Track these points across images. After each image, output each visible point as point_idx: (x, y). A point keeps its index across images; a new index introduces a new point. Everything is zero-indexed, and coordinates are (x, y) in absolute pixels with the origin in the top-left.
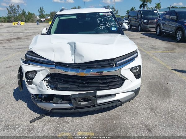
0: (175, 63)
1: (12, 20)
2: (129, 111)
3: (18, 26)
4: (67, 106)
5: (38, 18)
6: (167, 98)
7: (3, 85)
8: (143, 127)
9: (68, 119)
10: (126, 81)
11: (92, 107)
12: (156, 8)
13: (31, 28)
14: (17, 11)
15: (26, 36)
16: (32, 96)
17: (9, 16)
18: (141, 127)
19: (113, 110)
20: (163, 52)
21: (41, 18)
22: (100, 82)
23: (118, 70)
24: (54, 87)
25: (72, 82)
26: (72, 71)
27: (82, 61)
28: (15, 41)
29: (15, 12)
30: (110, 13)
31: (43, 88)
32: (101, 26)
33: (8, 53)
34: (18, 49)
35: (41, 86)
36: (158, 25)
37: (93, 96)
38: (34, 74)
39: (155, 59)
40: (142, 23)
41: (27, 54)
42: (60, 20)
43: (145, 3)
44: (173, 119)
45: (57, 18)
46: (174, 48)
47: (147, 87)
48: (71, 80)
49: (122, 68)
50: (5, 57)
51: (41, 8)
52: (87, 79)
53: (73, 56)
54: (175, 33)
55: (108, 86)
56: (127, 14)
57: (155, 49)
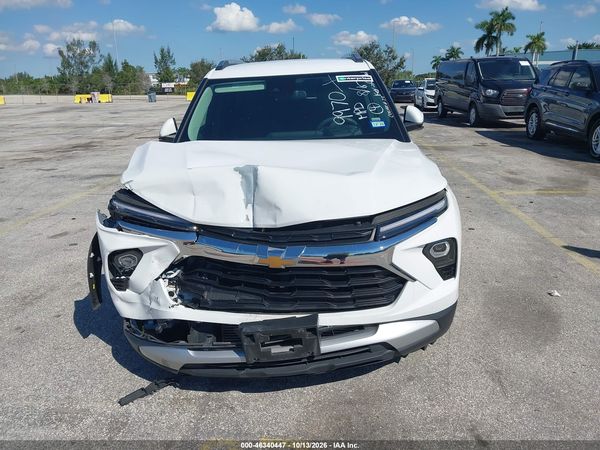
0: (581, 229)
1: (74, 86)
2: (420, 378)
3: (90, 105)
4: (231, 356)
5: (152, 80)
6: (545, 341)
7: (42, 291)
8: (462, 431)
9: (234, 399)
10: (409, 284)
11: (305, 363)
12: (529, 51)
13: (130, 114)
14: (88, 58)
15: (115, 139)
16: (126, 324)
17: (63, 74)
18: (455, 430)
19: (371, 375)
20: (542, 194)
21: (161, 81)
22: (329, 285)
23: (385, 250)
24: (190, 298)
25: (247, 284)
26: (245, 250)
27: (275, 221)
28: (80, 152)
29: (82, 63)
30: (367, 75)
31: (161, 300)
32: (340, 117)
33: (60, 190)
34: (88, 178)
35: (153, 295)
36: (532, 107)
37: (308, 330)
38: (134, 259)
39: (516, 217)
40: (481, 98)
41: (115, 198)
42: (216, 96)
43: (494, 34)
44: (559, 407)
45: (208, 88)
46: (583, 179)
47: (484, 304)
48: (242, 278)
49: (397, 247)
50: (51, 202)
51: (162, 51)
52: (291, 278)
53: (250, 206)
54: (585, 133)
55: (354, 300)
56: (433, 68)
57: (520, 182)
